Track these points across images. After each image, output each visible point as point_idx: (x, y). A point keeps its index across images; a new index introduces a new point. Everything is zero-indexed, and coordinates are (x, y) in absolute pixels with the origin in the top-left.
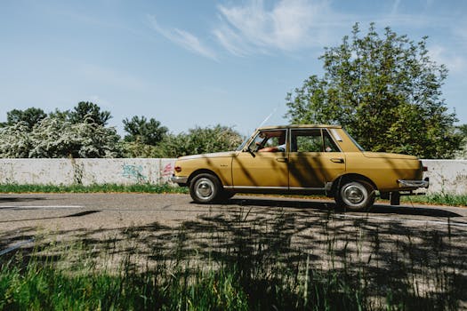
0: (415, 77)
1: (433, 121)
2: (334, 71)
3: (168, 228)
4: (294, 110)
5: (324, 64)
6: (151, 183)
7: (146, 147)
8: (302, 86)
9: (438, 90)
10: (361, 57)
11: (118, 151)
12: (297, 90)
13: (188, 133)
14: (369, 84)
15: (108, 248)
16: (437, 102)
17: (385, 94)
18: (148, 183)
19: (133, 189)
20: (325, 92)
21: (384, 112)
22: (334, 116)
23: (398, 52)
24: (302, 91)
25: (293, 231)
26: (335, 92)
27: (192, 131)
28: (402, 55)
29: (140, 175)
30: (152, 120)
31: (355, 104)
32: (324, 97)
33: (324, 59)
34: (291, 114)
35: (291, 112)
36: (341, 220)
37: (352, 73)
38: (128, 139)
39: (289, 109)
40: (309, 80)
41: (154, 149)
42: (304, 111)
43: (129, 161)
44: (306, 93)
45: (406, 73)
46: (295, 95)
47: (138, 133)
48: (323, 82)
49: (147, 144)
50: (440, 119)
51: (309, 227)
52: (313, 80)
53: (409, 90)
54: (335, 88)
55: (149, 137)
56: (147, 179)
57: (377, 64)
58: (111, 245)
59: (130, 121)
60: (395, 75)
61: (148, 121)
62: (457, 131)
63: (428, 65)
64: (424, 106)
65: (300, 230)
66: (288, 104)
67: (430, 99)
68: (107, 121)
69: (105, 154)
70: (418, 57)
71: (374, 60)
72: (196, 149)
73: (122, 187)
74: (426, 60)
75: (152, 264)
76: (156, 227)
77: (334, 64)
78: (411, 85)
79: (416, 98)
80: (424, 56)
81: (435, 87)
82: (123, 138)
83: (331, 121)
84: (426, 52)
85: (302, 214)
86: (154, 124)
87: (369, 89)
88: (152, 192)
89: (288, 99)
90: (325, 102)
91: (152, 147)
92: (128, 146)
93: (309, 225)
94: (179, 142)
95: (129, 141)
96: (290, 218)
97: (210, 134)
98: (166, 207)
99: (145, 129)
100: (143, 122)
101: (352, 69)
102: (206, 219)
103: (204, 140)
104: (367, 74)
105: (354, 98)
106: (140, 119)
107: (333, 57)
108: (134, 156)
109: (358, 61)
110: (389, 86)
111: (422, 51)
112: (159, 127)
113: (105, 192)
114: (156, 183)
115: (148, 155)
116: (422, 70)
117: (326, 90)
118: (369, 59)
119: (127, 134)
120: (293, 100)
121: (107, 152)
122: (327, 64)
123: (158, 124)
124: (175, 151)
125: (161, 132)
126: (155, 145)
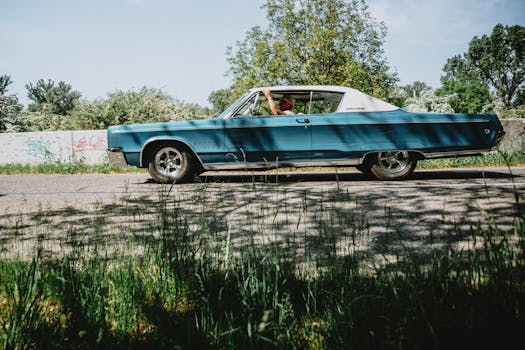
0: (359, 32)
1: (378, 80)
2: (279, 23)
3: (86, 213)
4: (236, 66)
5: (267, 14)
6: (62, 162)
7: (55, 117)
8: (245, 38)
9: (381, 48)
10: (305, 8)
11: (21, 124)
12: (238, 43)
13: (106, 98)
14: (316, 39)
15: (17, 234)
16: (380, 60)
17: (333, 50)
18: (58, 162)
19: (41, 169)
20: (271, 45)
21: (333, 69)
22: (281, 74)
23: (341, 6)
24: (244, 45)
25: (232, 208)
26: (281, 46)
27: (112, 96)
28: (345, 9)
29: (48, 152)
30: (61, 84)
31: (303, 60)
32: (269, 52)
33: (267, 9)
34: (232, 72)
35: (232, 68)
36: (285, 192)
37: (298, 25)
38: (33, 109)
39: (231, 66)
40: (252, 32)
41: (65, 119)
42: (247, 68)
43: (34, 135)
44: (249, 47)
45: (350, 28)
46: (236, 49)
47: (44, 100)
48: (268, 35)
49: (56, 113)
50: (385, 78)
51: (250, 202)
52: (256, 32)
53: (355, 47)
54: (281, 42)
55: (58, 105)
56: (57, 158)
57: (322, 16)
58: (20, 231)
59: (34, 86)
60: (340, 30)
61: (56, 85)
62: (402, 92)
63: (369, 22)
64: (370, 64)
65: (240, 206)
66: (228, 60)
67: (374, 57)
68: (7, 88)
69: (5, 129)
70: (360, 12)
71: (319, 11)
72: (117, 118)
73: (28, 168)
74: (367, 15)
75: (68, 250)
76: (71, 211)
77: (278, 14)
78: (356, 41)
79: (361, 55)
80: (365, 11)
81: (378, 44)
82: (26, 107)
83: (279, 80)
84: (366, 7)
85: (242, 189)
86: (64, 88)
87: (316, 43)
88: (64, 172)
89: (228, 54)
90: (271, 57)
91: (62, 117)
92: (32, 118)
93: (250, 201)
94: (96, 110)
95: (34, 111)
96: (229, 194)
97: (135, 99)
98: (81, 189)
99: (53, 95)
100: (50, 86)
101: (296, 20)
102: (130, 201)
103: (126, 106)
104: (313, 28)
105: (302, 53)
106: (46, 83)
107: (276, 7)
108: (41, 129)
109: (302, 13)
110: (336, 41)
111: (363, 6)
112: (70, 92)
113: (8, 174)
114: (68, 161)
115: (57, 128)
116: (364, 26)
117: (271, 43)
118: (314, 11)
119: (31, 102)
120: (234, 55)
121: (8, 126)
122: (271, 15)
123: (69, 89)
124: (90, 121)
125: (72, 98)
126: (65, 114)
